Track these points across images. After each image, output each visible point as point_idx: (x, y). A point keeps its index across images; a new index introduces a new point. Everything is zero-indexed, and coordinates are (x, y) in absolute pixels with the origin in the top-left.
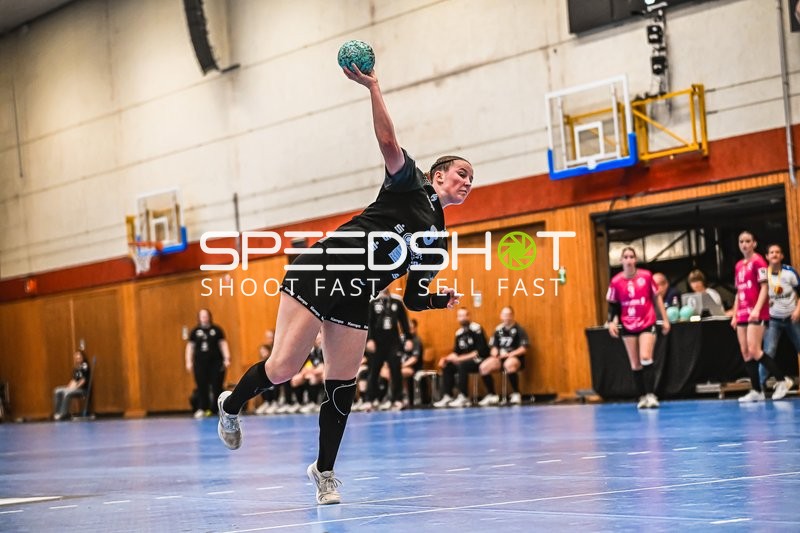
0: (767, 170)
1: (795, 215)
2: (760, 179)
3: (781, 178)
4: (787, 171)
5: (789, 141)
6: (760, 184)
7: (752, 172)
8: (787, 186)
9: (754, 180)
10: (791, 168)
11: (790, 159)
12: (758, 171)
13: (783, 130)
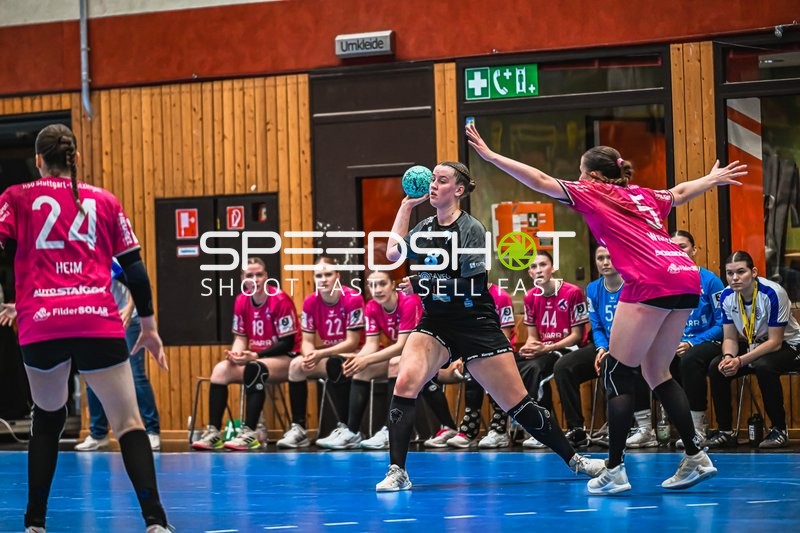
0: (41, 88)
1: (87, 163)
2: (27, 101)
3: (66, 102)
4: (79, 91)
5: (84, 45)
6: (28, 109)
7: (15, 90)
8: (75, 114)
9: (17, 102)
10: (85, 86)
11: (84, 74)
12: (26, 88)
13: (76, 24)
